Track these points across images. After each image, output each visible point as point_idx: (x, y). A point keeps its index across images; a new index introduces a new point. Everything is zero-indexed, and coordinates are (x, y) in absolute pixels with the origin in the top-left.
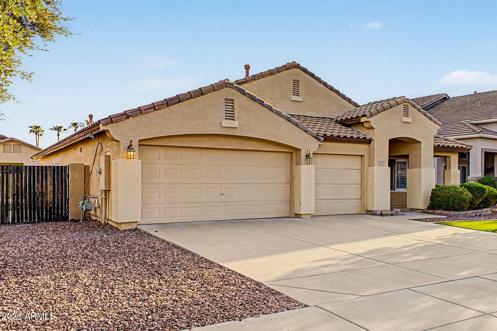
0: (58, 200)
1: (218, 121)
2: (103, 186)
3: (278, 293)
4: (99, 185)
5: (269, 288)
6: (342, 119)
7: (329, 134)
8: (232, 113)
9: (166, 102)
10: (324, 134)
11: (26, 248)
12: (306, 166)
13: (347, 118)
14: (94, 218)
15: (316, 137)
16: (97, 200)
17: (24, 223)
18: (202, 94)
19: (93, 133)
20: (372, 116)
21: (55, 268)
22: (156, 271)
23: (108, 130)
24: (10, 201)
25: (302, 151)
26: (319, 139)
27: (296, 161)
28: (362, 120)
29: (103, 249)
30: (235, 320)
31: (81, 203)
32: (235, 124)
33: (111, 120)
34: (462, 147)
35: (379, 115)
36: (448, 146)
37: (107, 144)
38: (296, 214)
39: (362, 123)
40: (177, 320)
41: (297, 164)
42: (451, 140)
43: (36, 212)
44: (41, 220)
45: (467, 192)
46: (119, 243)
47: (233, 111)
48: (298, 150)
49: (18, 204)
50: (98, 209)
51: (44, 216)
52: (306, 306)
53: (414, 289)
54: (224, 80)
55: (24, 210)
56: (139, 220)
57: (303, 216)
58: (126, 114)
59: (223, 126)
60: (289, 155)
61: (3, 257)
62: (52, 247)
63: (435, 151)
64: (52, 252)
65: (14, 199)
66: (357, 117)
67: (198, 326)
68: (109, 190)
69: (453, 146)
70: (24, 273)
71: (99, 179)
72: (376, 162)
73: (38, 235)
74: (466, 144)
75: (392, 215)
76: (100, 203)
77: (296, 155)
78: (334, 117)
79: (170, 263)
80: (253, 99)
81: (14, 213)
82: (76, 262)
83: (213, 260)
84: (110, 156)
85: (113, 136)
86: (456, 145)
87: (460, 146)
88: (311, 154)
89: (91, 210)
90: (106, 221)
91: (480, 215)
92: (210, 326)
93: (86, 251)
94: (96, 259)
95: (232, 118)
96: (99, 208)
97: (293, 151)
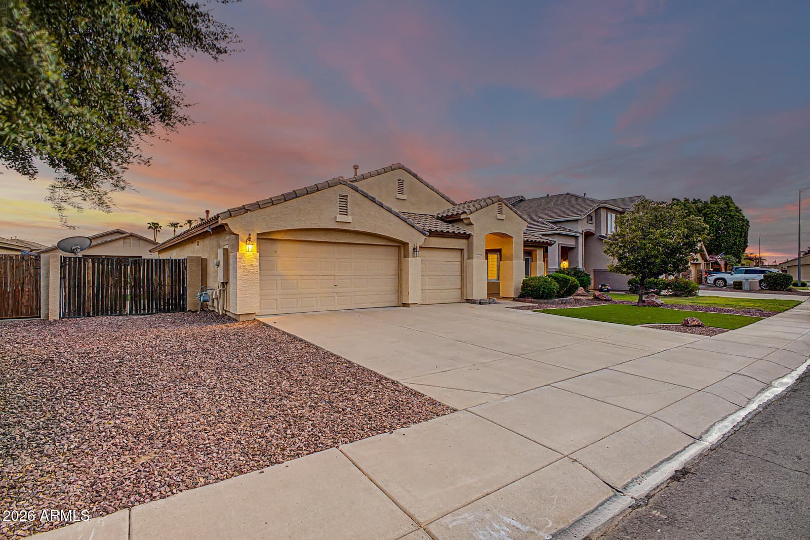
0: (176, 291)
1: (333, 216)
2: (221, 278)
3: (419, 393)
4: (216, 276)
5: (406, 387)
6: (442, 216)
7: (433, 229)
8: (346, 208)
9: (283, 197)
10: (429, 230)
11: (143, 342)
12: (413, 259)
13: (447, 215)
14: (211, 309)
15: (422, 232)
16: (214, 292)
17: (142, 314)
18: (318, 190)
19: (212, 227)
20: (471, 213)
21: (174, 366)
22: (283, 369)
23: (227, 224)
24: (128, 292)
25: (410, 245)
26: (424, 234)
27: (404, 254)
28: (462, 217)
29: (223, 342)
30: (385, 432)
31: (199, 294)
32: (348, 219)
33: (230, 213)
34: (547, 242)
35: (477, 212)
36: (536, 241)
37: (225, 237)
38: (404, 304)
39: (462, 220)
40: (320, 434)
41: (405, 257)
42: (537, 237)
43: (154, 302)
44: (159, 311)
45: (554, 283)
46: (240, 336)
47: (346, 207)
48: (405, 244)
49: (136, 296)
50: (215, 300)
51: (162, 307)
52: (455, 410)
53: (555, 385)
54: (339, 178)
55: (142, 301)
56: (258, 311)
57: (410, 306)
58: (244, 208)
59: (337, 220)
60: (397, 248)
61: (119, 353)
62: (171, 341)
63: (525, 246)
64: (171, 347)
65: (132, 291)
66: (458, 213)
67: (346, 443)
68: (227, 283)
69: (539, 241)
70: (141, 373)
71: (217, 271)
72: (475, 255)
73: (156, 328)
74: (550, 239)
75: (489, 304)
76: (218, 294)
77: (404, 248)
78: (435, 214)
79: (296, 359)
80: (366, 196)
81: (132, 304)
82: (197, 359)
83: (339, 355)
84: (228, 249)
85: (232, 230)
86: (542, 240)
87: (545, 241)
88: (418, 248)
89: (209, 301)
90: (224, 312)
91: (565, 303)
92: (359, 442)
93: (207, 346)
94: (218, 354)
95: (346, 213)
96: (217, 299)
97: (401, 246)
